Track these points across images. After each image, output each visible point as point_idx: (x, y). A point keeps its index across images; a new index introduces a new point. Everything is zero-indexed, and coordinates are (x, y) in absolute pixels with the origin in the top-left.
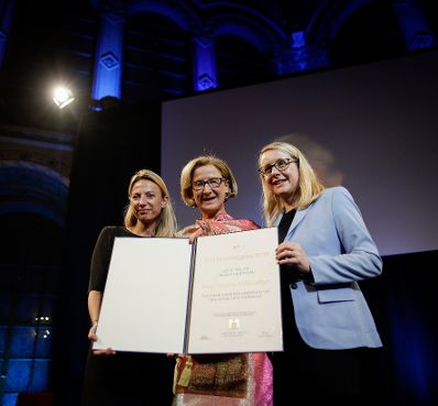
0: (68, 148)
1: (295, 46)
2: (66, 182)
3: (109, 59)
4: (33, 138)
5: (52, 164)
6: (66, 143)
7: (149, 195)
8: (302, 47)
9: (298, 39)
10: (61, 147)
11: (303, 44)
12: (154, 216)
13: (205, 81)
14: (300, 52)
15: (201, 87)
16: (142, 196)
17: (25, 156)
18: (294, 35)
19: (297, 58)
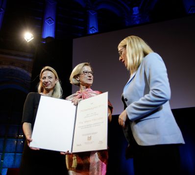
0: (31, 60)
1: (134, 13)
2: (30, 75)
3: (50, 20)
4: (16, 55)
5: (24, 67)
6: (30, 58)
7: (50, 77)
8: (138, 14)
9: (136, 10)
10: (28, 60)
11: (138, 13)
12: (52, 87)
13: (93, 30)
14: (136, 17)
15: (91, 32)
16: (47, 78)
17: (12, 64)
18: (134, 9)
19: (135, 19)
